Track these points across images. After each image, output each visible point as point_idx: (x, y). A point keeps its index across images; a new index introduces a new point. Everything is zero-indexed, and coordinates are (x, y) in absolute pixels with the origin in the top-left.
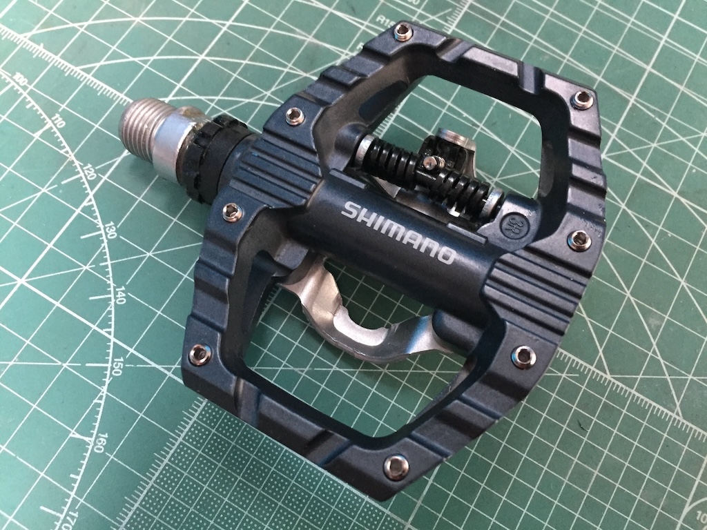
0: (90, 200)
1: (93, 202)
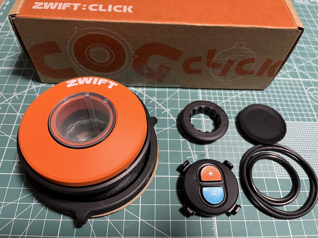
0: (145, 95)
1: (146, 95)
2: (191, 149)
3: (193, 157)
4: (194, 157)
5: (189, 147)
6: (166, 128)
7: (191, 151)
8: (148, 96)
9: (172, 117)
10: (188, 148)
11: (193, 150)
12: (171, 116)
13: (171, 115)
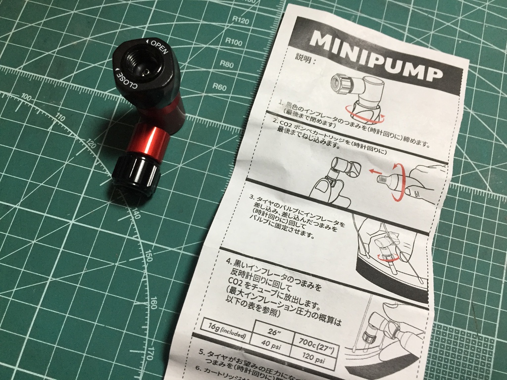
0: (97, 161)
1: (100, 162)
2: (147, 332)
3: (145, 352)
4: (147, 354)
5: (146, 325)
6: (113, 264)
7: (147, 337)
8: (103, 165)
9: (137, 238)
10: (143, 327)
11: (151, 336)
12: (136, 234)
13: (137, 231)
